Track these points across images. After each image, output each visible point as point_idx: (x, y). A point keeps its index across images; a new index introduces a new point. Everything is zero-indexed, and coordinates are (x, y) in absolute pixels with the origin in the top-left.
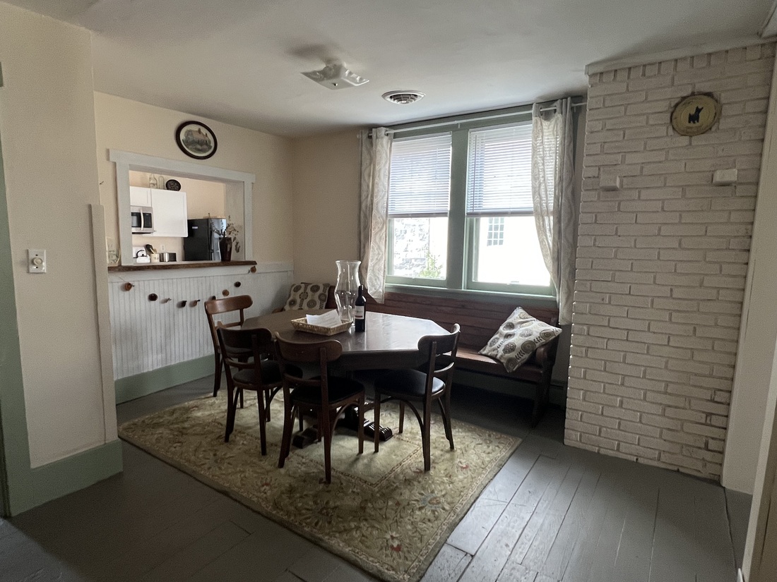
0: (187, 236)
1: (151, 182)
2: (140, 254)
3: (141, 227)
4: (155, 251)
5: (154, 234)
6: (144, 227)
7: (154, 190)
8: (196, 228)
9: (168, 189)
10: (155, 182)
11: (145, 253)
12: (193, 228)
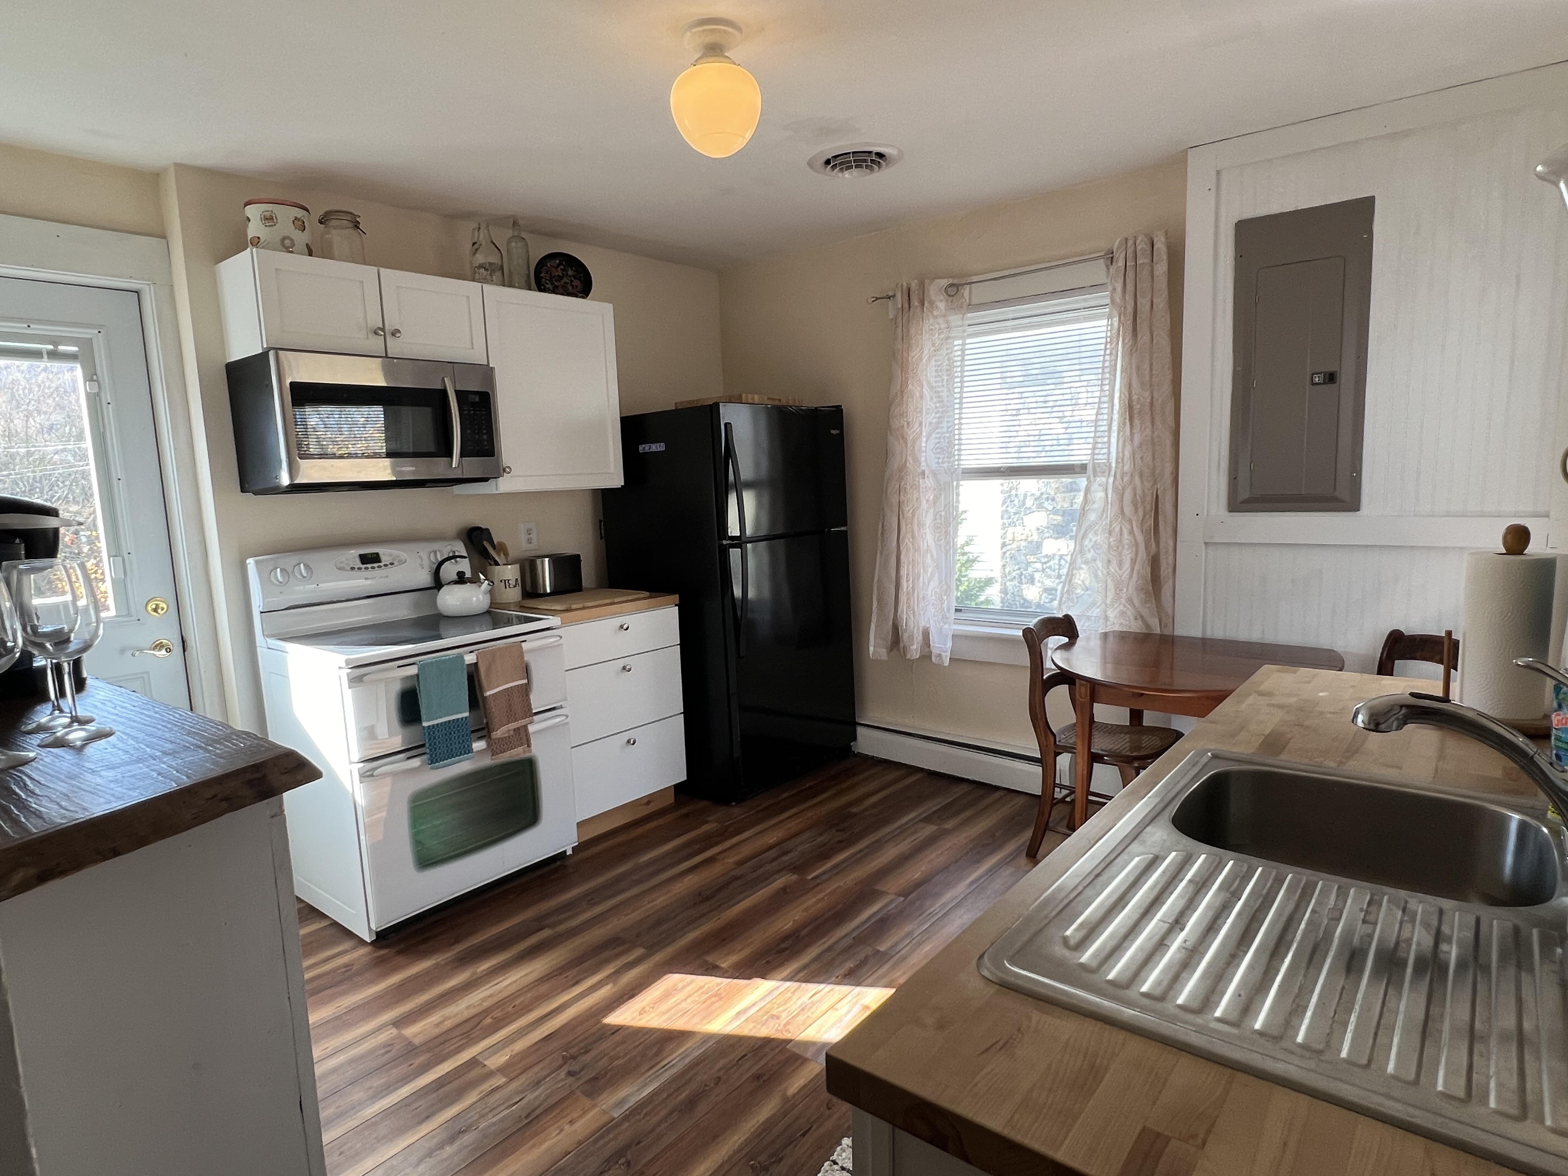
0: (617, 480)
1: (480, 258)
2: (449, 571)
3: (450, 455)
4: (501, 548)
5: (505, 485)
6: (463, 455)
7: (495, 293)
8: (658, 447)
9: (541, 288)
10: (494, 259)
11: (465, 566)
12: (643, 448)
